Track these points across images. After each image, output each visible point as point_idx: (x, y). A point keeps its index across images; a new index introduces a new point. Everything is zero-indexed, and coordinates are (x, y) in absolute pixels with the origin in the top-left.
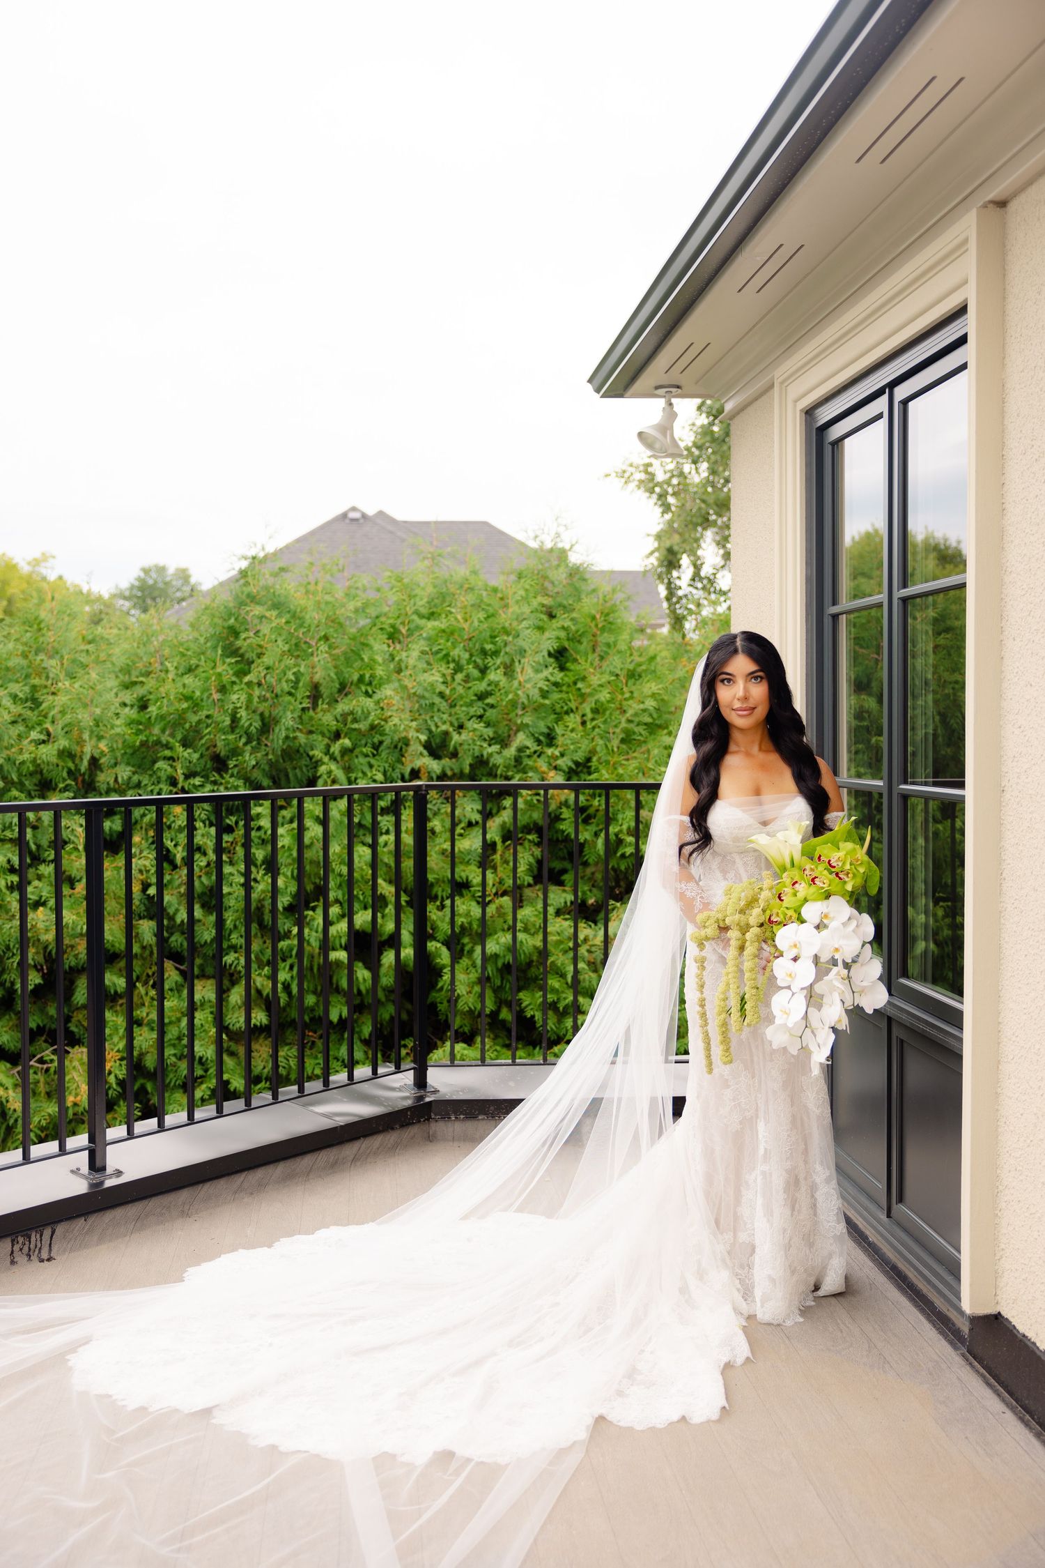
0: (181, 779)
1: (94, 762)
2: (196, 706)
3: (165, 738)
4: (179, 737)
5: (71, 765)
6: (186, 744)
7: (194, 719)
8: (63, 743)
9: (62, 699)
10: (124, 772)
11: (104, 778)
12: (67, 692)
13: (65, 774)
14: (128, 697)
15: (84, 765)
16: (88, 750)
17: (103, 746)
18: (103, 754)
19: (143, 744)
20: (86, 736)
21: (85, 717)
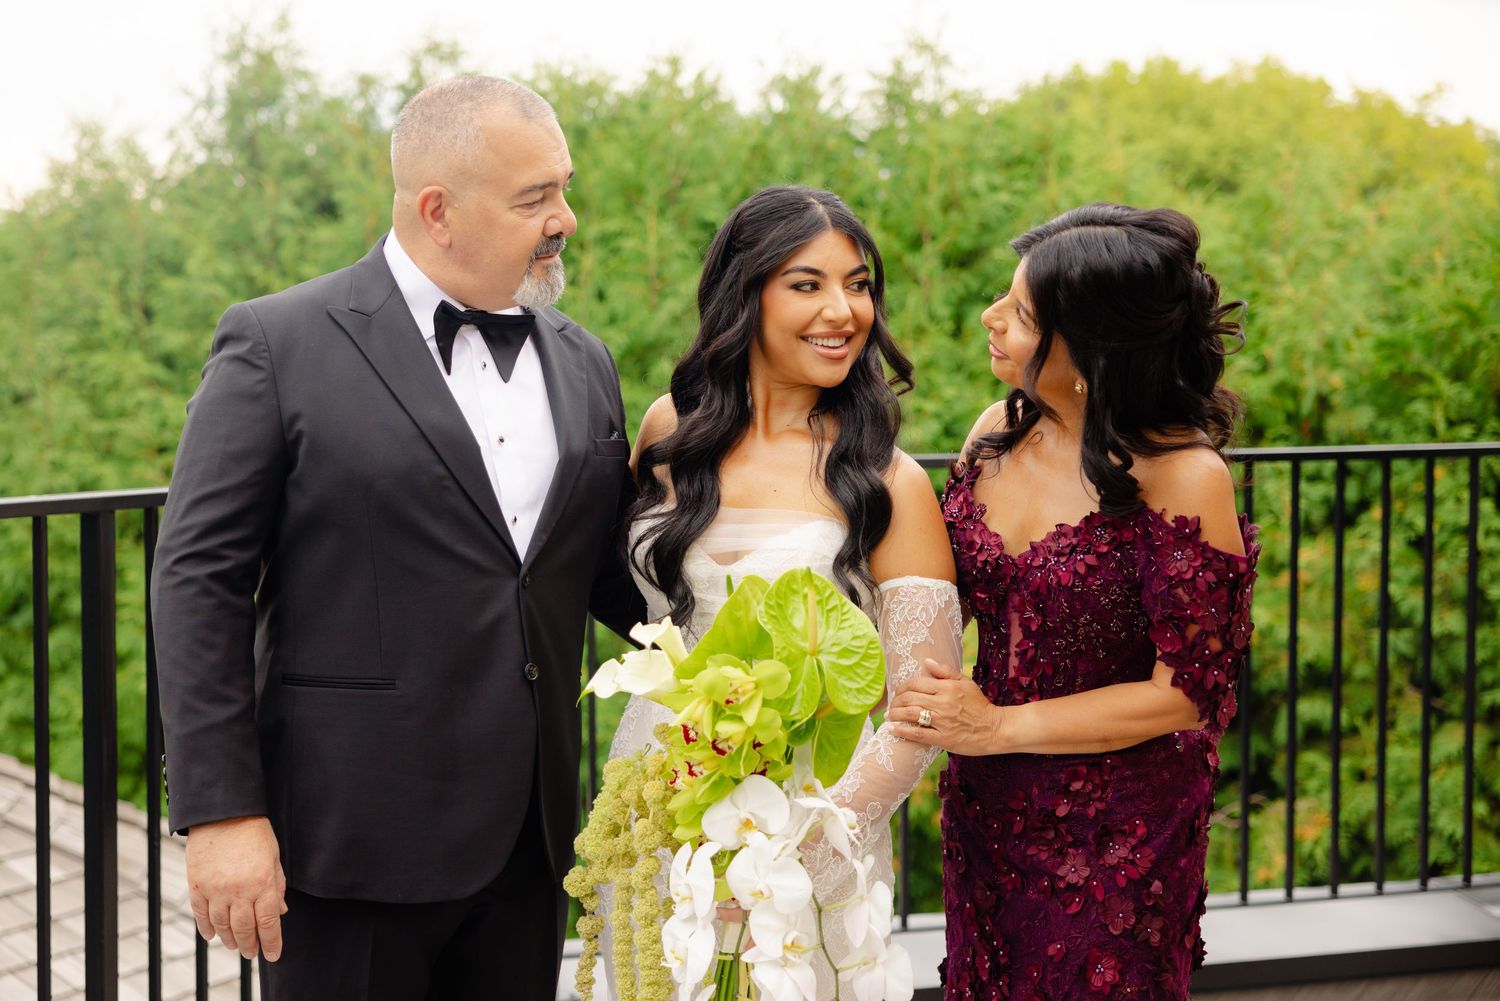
0: (1441, 426)
1: (1323, 403)
2: (1474, 319)
3: (1427, 368)
4: (1447, 362)
5: (1290, 405)
6: (1458, 374)
7: (1469, 338)
8: (1278, 374)
9: (1285, 311)
10: (1363, 416)
11: (1334, 424)
12: (1290, 301)
13: (1280, 417)
14: (1380, 308)
15: (1307, 405)
16: (1310, 384)
17: (1337, 379)
18: (1334, 390)
19: (1397, 375)
20: (1307, 365)
21: (1311, 341)
